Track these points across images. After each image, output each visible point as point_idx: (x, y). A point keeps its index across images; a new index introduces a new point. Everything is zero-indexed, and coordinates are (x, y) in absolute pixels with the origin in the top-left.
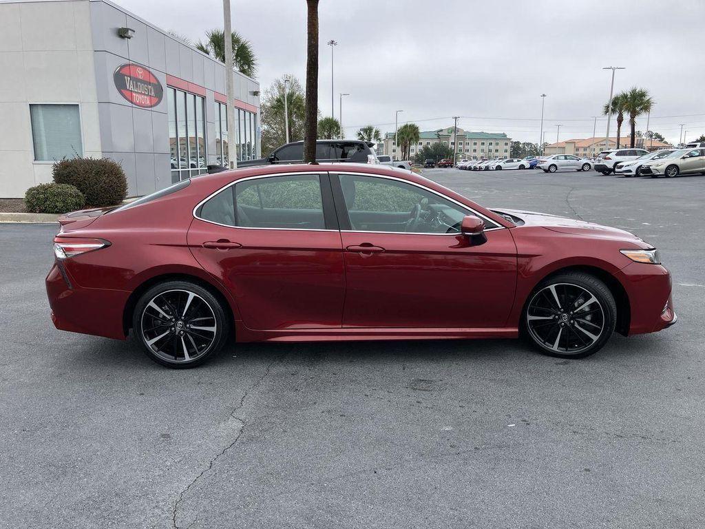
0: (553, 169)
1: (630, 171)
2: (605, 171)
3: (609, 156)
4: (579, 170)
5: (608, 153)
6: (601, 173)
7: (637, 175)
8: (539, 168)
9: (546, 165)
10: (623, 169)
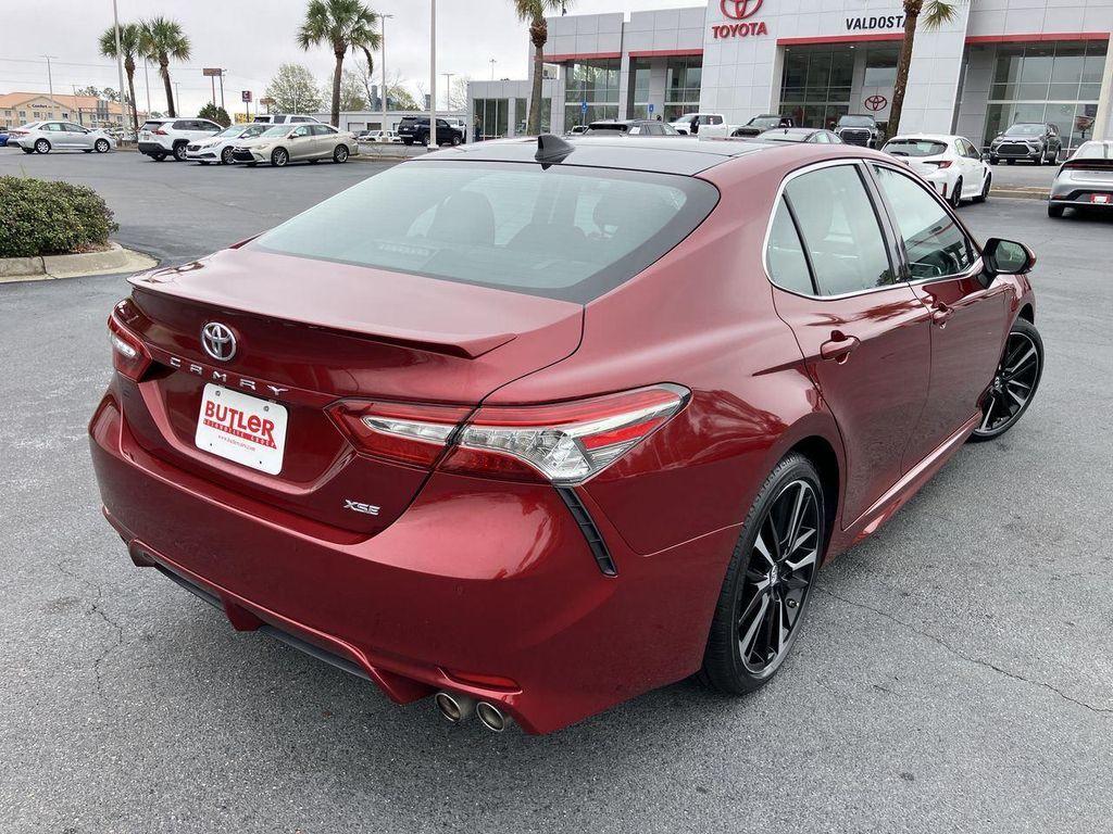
0: (43, 147)
1: (212, 155)
2: (157, 153)
3: (161, 129)
4: (88, 151)
5: (160, 123)
6: (151, 159)
7: (224, 162)
8: (16, 144)
9: (29, 139)
10: (201, 152)
